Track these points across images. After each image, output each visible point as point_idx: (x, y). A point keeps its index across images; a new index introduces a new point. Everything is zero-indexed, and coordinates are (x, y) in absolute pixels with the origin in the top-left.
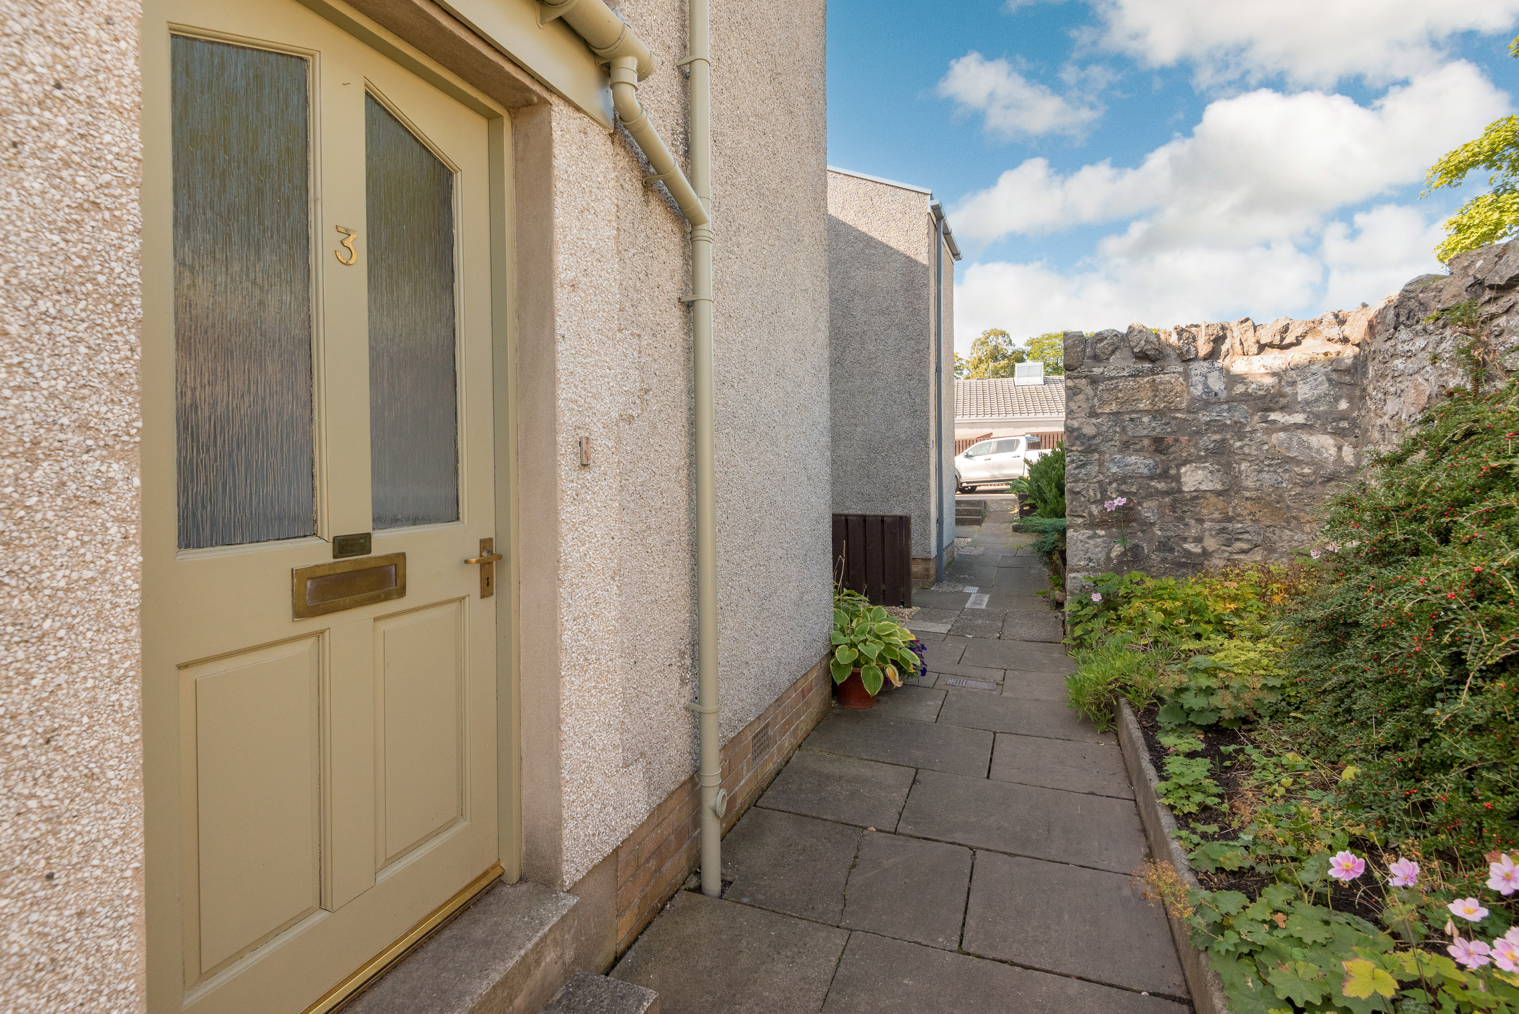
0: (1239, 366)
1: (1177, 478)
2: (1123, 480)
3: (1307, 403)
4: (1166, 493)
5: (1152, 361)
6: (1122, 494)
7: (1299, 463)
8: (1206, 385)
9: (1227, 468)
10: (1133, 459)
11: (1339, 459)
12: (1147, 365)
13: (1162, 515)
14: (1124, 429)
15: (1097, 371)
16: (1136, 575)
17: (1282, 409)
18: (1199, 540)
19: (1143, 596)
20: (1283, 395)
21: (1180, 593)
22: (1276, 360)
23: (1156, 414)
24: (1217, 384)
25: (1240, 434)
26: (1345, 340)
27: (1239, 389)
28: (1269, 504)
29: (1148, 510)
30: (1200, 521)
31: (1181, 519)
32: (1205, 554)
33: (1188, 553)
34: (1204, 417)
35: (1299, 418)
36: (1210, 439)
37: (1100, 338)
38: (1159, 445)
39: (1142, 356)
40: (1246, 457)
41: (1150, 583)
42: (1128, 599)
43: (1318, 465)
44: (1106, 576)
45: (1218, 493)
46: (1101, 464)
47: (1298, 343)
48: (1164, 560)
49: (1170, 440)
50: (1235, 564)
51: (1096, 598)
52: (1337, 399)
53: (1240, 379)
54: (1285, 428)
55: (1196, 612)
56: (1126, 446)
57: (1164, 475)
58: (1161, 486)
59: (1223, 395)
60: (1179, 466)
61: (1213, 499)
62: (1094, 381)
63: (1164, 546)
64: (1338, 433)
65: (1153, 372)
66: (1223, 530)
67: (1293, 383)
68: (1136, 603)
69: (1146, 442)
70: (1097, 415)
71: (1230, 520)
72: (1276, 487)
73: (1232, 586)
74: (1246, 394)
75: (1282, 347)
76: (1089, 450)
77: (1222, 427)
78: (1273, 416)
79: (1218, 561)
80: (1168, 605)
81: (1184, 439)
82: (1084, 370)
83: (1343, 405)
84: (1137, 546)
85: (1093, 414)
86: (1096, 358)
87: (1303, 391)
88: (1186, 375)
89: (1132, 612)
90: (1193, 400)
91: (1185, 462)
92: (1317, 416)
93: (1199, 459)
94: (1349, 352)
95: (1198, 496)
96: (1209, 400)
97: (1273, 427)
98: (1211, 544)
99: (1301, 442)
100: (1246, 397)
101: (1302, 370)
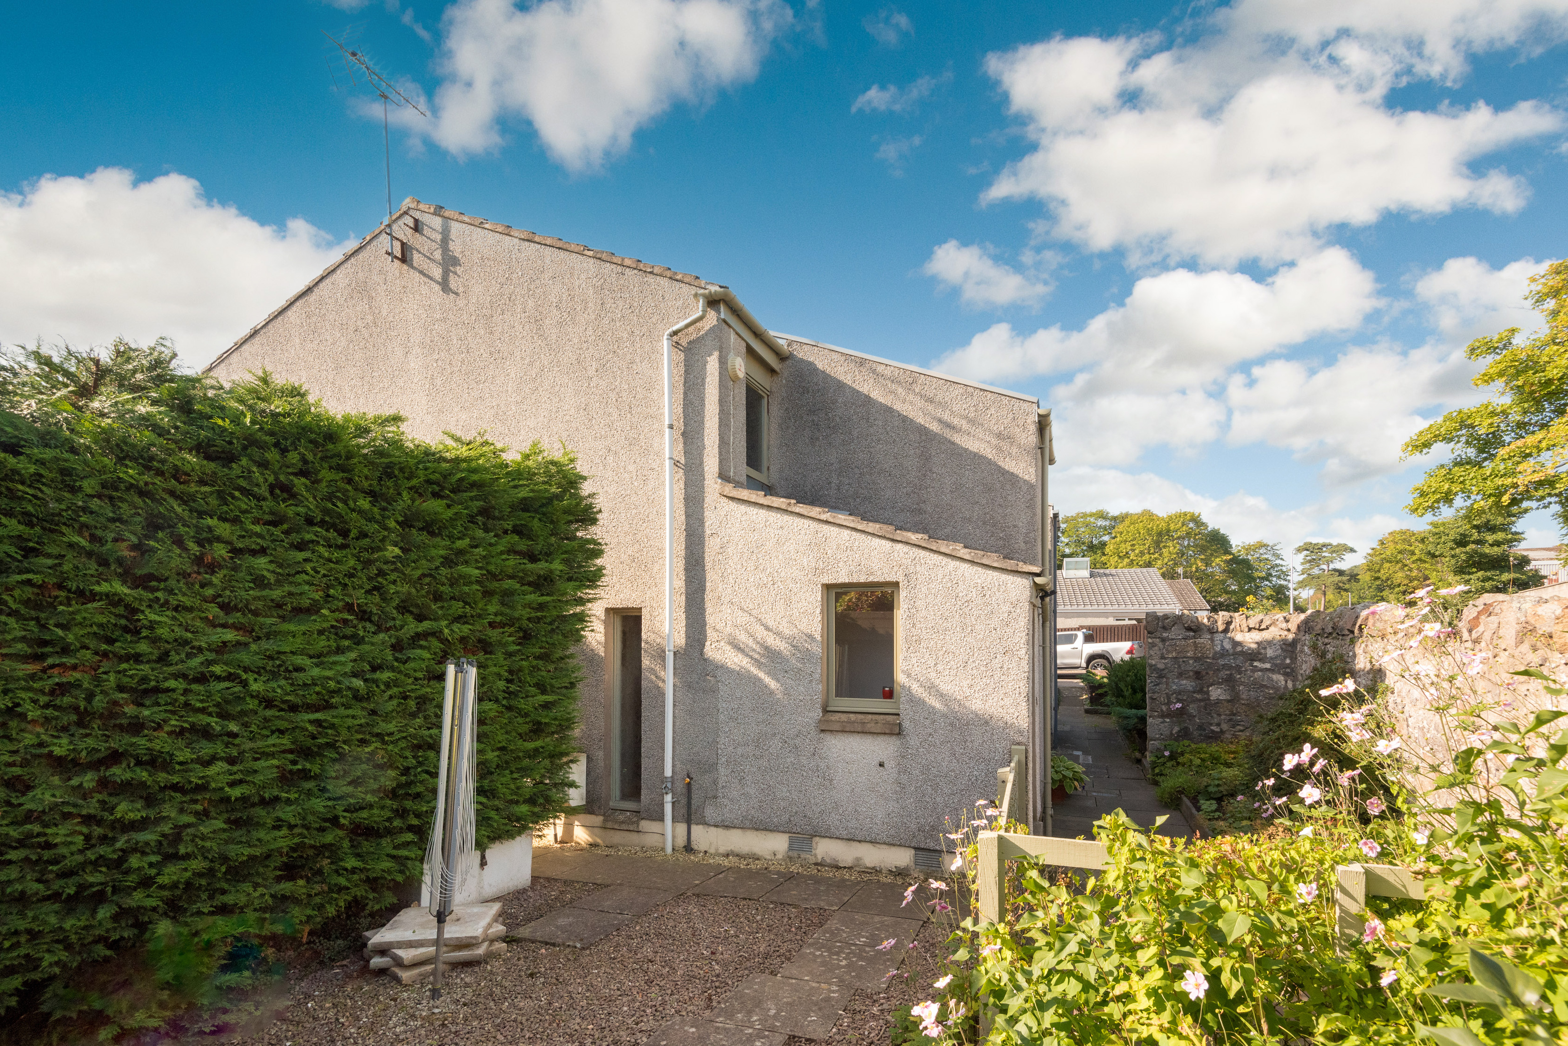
0: (1239, 637)
1: (1208, 693)
2: (1179, 693)
3: (1271, 658)
4: (1200, 700)
5: (1194, 631)
6: (1179, 701)
7: (1267, 687)
8: (1222, 646)
9: (1233, 688)
10: (1184, 682)
11: (1286, 687)
12: (1192, 634)
13: (1200, 712)
14: (1179, 666)
15: (1165, 635)
16: (1186, 742)
17: (1260, 660)
18: (1218, 725)
19: (1191, 752)
20: (1260, 654)
21: (1209, 751)
22: (1257, 636)
23: (1196, 659)
24: (1228, 646)
25: (1238, 669)
26: (1289, 630)
27: (1239, 649)
28: (1253, 708)
29: (1192, 709)
30: (1219, 715)
31: (1209, 714)
32: (1222, 732)
33: (1213, 731)
34: (1221, 662)
35: (1268, 666)
36: (1224, 673)
37: (1166, 617)
38: (1198, 675)
39: (1189, 629)
40: (1242, 683)
41: (1193, 746)
42: (1182, 754)
43: (1277, 689)
44: (1171, 742)
45: (1228, 701)
46: (1167, 684)
47: (1267, 628)
48: (1201, 735)
49: (1204, 673)
50: (1236, 737)
51: (1167, 753)
52: (1285, 658)
53: (1239, 644)
54: (1262, 670)
55: (1216, 759)
56: (1181, 675)
57: (1201, 691)
58: (1199, 696)
59: (1231, 651)
60: (1208, 687)
61: (1226, 704)
62: (1163, 640)
63: (1201, 727)
64: (1286, 674)
65: (1194, 637)
66: (1230, 720)
67: (1265, 648)
68: (1187, 755)
69: (1191, 674)
70: (1165, 658)
71: (1234, 715)
72: (1257, 699)
73: (1233, 747)
74: (1242, 652)
75: (1260, 630)
76: (1161, 677)
77: (1230, 668)
78: (1255, 664)
79: (1228, 736)
80: (1203, 756)
81: (1211, 673)
82: (1158, 634)
83: (1288, 661)
84: (1186, 728)
85: (1163, 657)
86: (1165, 628)
87: (1270, 653)
88: (1212, 640)
89: (1185, 760)
90: (1216, 653)
91: (1212, 685)
92: (1276, 665)
93: (1219, 683)
94: (1291, 636)
95: (1218, 702)
96: (1224, 653)
97: (1256, 669)
98: (1225, 727)
99: (1269, 678)
100: (1242, 653)
101: (1270, 643)
